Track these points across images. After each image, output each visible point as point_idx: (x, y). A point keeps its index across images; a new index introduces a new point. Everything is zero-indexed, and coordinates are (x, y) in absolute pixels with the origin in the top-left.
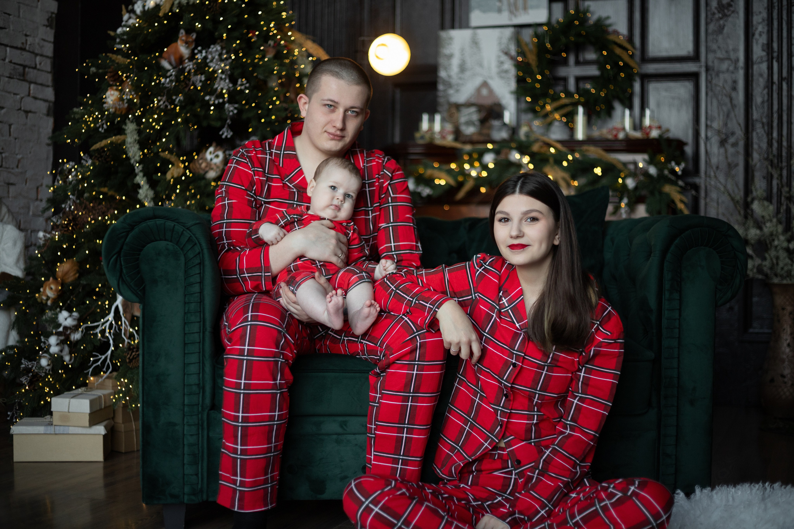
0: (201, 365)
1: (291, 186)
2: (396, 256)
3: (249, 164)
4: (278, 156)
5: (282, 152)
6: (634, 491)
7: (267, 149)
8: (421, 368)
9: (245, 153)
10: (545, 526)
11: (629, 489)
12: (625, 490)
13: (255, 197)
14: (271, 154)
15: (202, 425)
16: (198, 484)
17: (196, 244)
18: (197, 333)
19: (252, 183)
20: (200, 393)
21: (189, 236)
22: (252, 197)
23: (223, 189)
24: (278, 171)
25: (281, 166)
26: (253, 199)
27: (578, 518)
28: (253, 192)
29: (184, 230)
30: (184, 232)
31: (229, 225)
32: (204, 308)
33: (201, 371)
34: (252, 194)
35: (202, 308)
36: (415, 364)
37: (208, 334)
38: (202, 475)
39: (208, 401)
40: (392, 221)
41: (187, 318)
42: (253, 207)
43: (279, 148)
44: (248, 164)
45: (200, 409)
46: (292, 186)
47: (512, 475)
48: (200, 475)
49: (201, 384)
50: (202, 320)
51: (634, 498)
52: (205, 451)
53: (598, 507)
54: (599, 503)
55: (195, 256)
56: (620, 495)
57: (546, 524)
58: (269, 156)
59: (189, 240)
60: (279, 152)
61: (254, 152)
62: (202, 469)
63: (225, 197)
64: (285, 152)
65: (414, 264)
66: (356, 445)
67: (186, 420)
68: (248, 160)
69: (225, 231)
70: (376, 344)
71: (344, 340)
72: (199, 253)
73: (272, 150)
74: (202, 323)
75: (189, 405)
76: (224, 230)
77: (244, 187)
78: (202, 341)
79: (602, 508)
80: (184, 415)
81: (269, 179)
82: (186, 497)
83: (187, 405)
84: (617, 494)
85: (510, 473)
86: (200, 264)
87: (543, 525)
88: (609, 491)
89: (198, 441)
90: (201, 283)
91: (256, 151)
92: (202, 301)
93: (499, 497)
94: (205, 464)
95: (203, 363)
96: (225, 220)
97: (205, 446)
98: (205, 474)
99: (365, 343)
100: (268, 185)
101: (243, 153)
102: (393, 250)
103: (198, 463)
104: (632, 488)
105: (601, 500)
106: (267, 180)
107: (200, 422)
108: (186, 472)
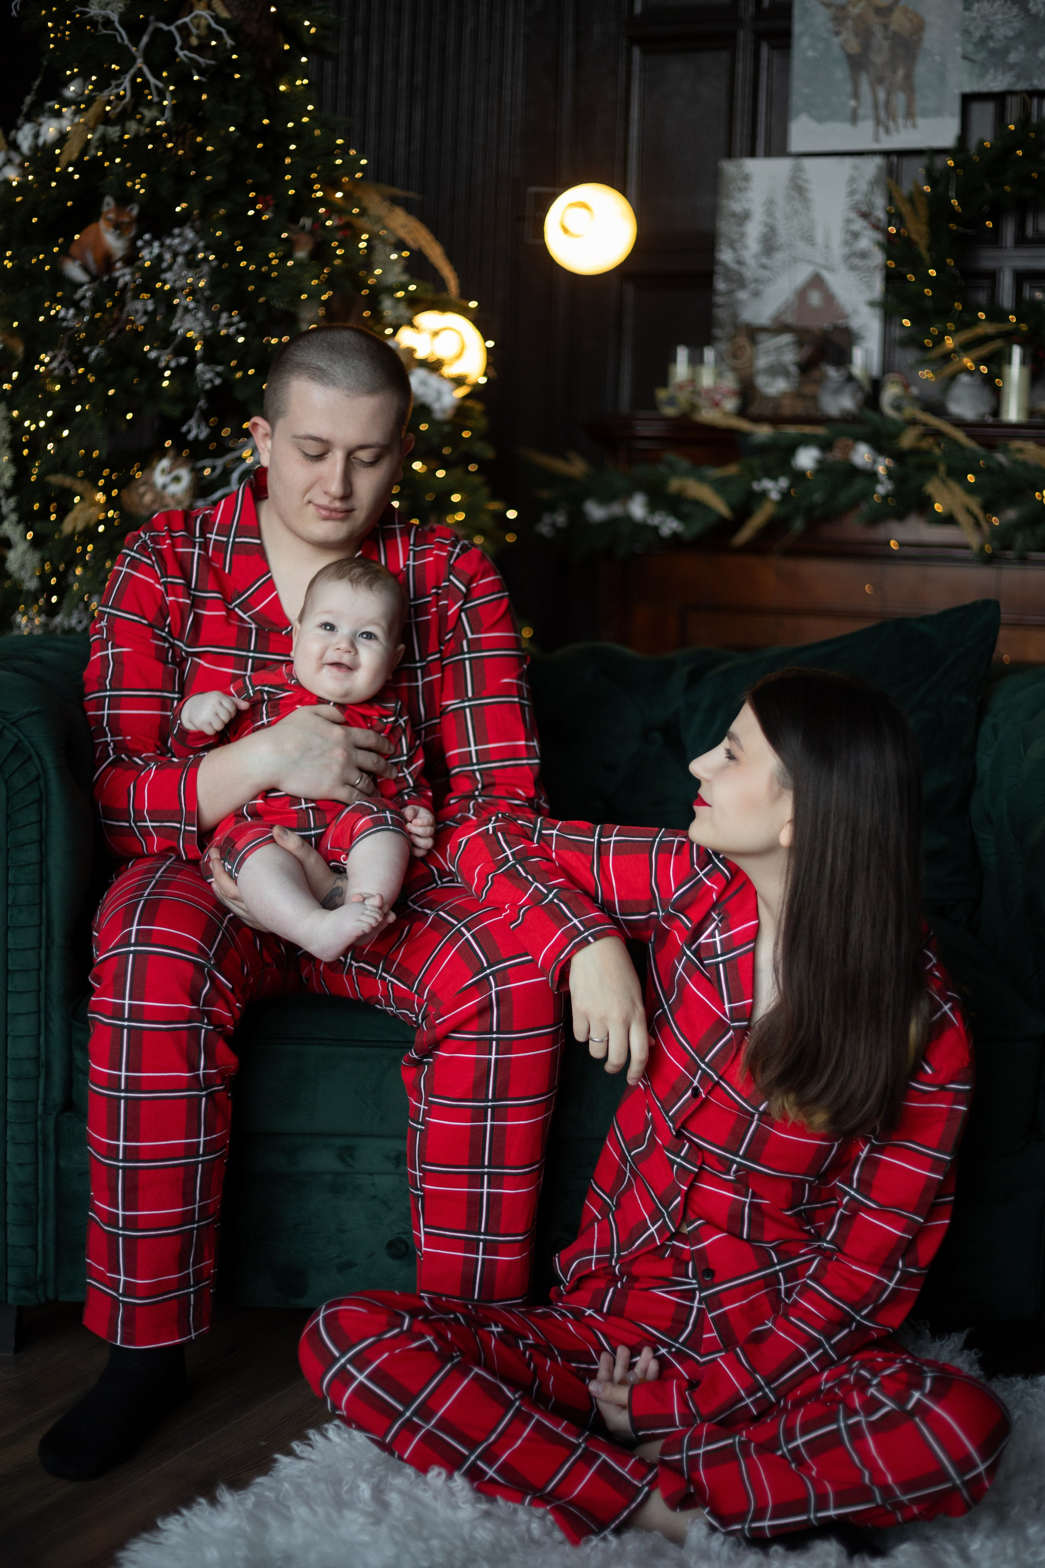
0: (42, 1016)
1: (245, 617)
2: (481, 775)
3: (157, 568)
4: (220, 547)
5: (231, 540)
6: (919, 1402)
7: (197, 535)
8: (505, 1047)
9: (149, 542)
10: (734, 1443)
11: (910, 1397)
12: (901, 1398)
13: (171, 640)
14: (204, 546)
15: (45, 1144)
16: (36, 1264)
17: (30, 757)
18: (33, 949)
19: (163, 611)
20: (38, 1077)
21: (16, 740)
22: (164, 640)
23: (103, 623)
24: (219, 581)
25: (227, 571)
26: (167, 645)
27: (799, 1441)
28: (167, 630)
29: (4, 727)
30: (6, 732)
31: (116, 703)
32: (48, 896)
33: (43, 1030)
34: (164, 634)
35: (44, 896)
36: (492, 1039)
37: (56, 950)
38: (45, 1247)
39: (57, 1094)
40: (470, 694)
41: (12, 916)
42: (167, 663)
43: (224, 530)
44: (154, 567)
45: (40, 1109)
46: (249, 617)
47: (692, 1300)
48: (40, 1248)
49: (43, 1057)
50: (44, 921)
51: (917, 1419)
52: (51, 1197)
53: (842, 1425)
54: (847, 1417)
55: (28, 785)
56: (890, 1406)
57: (737, 1439)
58: (200, 549)
59: (17, 748)
60: (225, 539)
61: (168, 541)
62: (44, 1235)
63: (107, 641)
64: (237, 540)
65: (521, 792)
66: (374, 1197)
67: (9, 1133)
68: (154, 558)
69: (108, 714)
70: (411, 987)
71: (351, 965)
72: (37, 778)
73: (208, 535)
74: (44, 928)
75: (17, 1102)
76: (106, 712)
77: (145, 619)
78: (43, 966)
79: (849, 1428)
80: (6, 1122)
81: (197, 602)
82: (11, 1292)
83: (13, 1101)
84: (884, 1405)
85: (689, 1295)
86: (39, 801)
87: (730, 1441)
88: (869, 1394)
89: (37, 1177)
90: (42, 841)
91: (172, 538)
92: (43, 880)
93: (664, 1347)
94: (51, 1225)
95: (47, 1013)
96: (106, 690)
97: (51, 1187)
98: (51, 1248)
99: (390, 981)
100: (196, 614)
101: (145, 541)
102: (474, 760)
103: (37, 1223)
104: (917, 1395)
105: (851, 1411)
106: (194, 605)
107: (40, 1138)
108: (10, 1241)
